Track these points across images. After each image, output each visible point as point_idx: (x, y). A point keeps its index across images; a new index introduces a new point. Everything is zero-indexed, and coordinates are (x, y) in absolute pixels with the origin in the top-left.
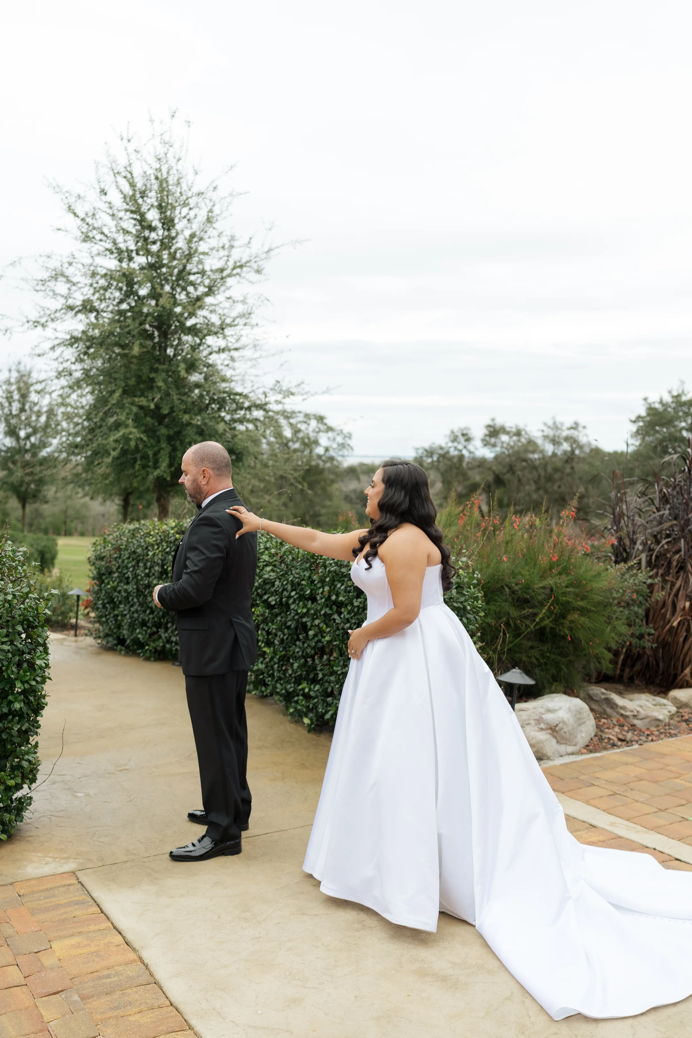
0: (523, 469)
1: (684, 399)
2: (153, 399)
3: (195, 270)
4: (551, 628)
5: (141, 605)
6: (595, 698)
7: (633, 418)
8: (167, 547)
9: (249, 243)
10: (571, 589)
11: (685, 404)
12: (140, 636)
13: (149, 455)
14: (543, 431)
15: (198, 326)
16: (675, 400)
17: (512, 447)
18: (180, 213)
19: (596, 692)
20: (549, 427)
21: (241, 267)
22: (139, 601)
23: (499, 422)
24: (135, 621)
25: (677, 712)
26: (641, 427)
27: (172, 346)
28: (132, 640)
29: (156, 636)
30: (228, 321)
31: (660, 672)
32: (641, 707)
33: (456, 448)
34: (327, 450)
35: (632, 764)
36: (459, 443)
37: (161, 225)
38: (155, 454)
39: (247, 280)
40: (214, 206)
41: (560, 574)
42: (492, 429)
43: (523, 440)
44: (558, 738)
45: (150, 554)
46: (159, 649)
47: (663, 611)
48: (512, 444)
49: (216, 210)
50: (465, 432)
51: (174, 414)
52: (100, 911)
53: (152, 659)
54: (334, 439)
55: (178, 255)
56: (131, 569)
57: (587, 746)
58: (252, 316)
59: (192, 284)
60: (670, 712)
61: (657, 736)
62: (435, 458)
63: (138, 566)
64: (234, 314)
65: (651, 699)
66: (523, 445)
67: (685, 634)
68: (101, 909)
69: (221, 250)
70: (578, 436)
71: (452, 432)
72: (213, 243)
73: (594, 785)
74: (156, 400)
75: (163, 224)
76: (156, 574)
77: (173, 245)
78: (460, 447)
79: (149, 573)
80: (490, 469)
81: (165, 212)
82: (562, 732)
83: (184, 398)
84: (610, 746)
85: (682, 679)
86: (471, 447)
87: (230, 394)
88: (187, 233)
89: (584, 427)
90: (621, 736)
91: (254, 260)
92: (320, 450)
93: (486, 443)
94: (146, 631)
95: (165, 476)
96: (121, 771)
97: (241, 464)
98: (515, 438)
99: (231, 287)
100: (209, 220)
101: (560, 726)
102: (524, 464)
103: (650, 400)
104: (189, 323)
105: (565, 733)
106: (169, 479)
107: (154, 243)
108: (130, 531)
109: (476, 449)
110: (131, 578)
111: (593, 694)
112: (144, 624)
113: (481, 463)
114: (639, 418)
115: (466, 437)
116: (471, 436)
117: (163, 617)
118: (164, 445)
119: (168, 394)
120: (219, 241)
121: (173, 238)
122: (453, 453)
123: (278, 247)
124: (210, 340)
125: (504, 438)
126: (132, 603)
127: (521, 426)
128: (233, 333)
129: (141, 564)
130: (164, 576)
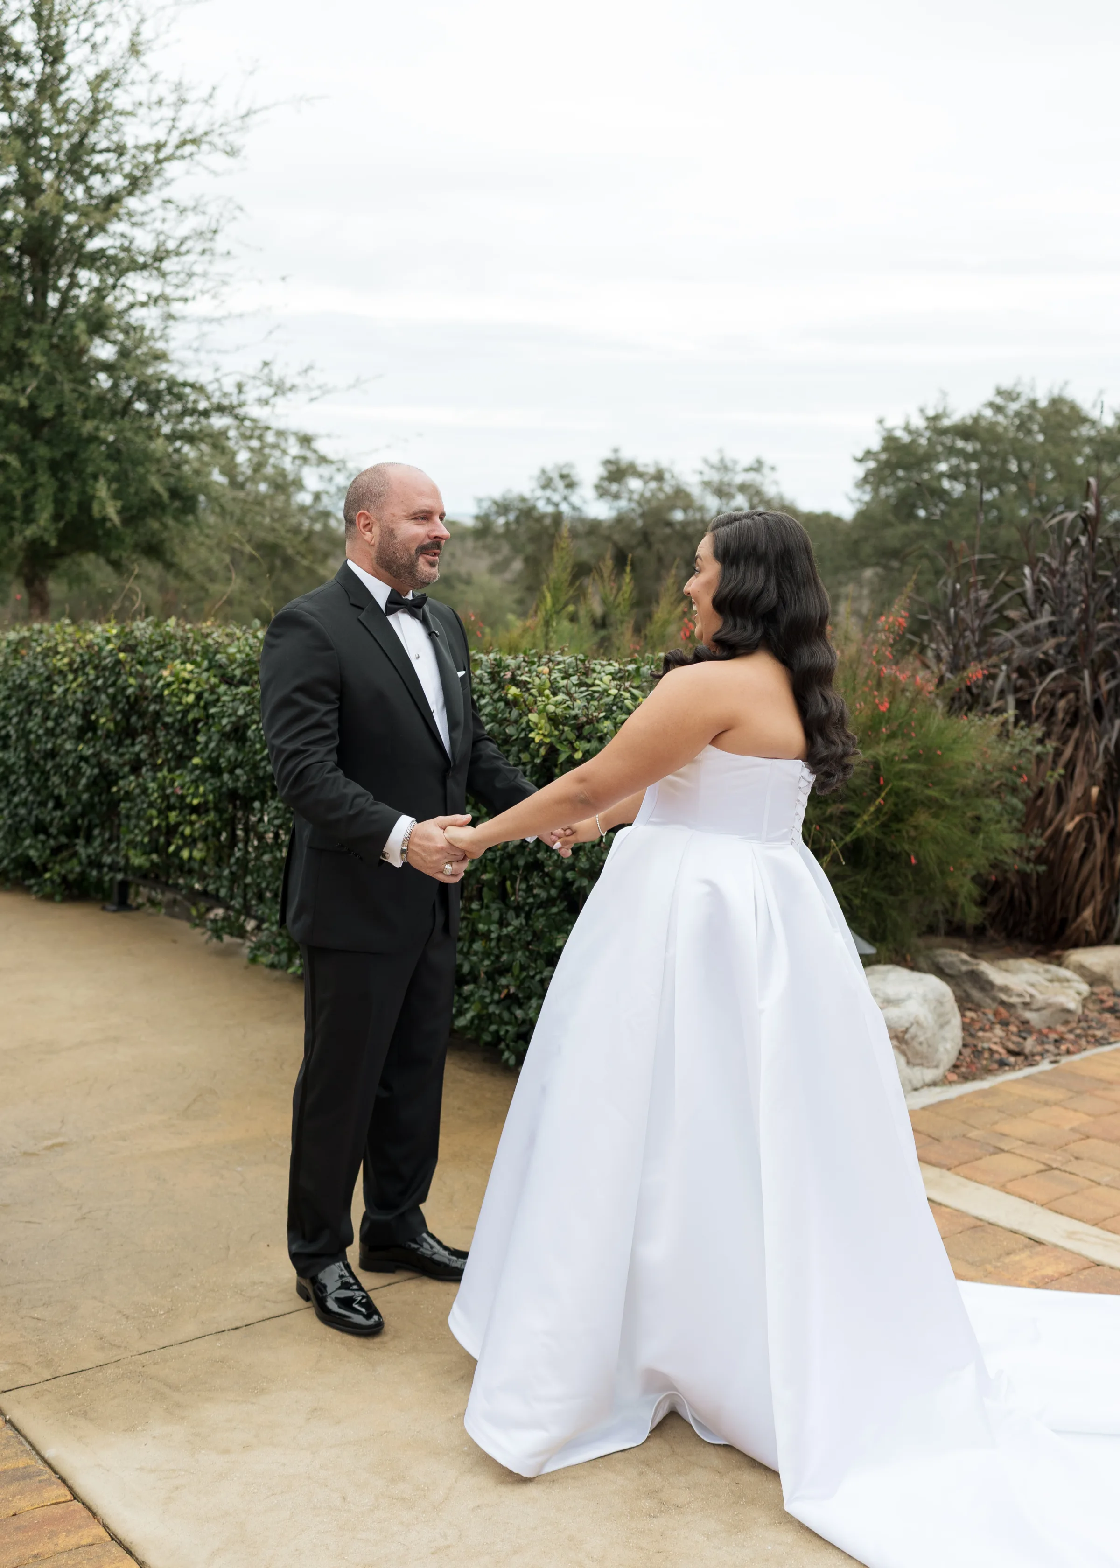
0: (666, 540)
1: (946, 422)
2: (24, 390)
3: (104, 144)
4: (878, 840)
5: (36, 791)
6: (947, 971)
7: (860, 455)
8: (97, 678)
9: (211, 96)
10: (911, 766)
11: (944, 432)
12: (32, 853)
13: (13, 498)
14: (701, 473)
15: (111, 252)
16: (932, 425)
17: (648, 501)
18: (77, 32)
19: (950, 959)
20: (712, 467)
21: (194, 141)
22: (30, 783)
23: (627, 455)
24: (21, 822)
25: (1092, 993)
26: (873, 470)
27: (56, 289)
28: (13, 860)
29: (65, 854)
30: (171, 245)
31: (1033, 915)
32: (1032, 985)
33: (549, 501)
34: (317, 497)
35: (1056, 1104)
36: (555, 490)
37: (38, 52)
38: (26, 496)
39: (206, 168)
40: (142, 21)
41: (892, 736)
42: (613, 468)
43: (668, 489)
44: (909, 1055)
45: (59, 690)
46: (71, 877)
47: (1040, 802)
48: (648, 494)
49: (147, 32)
50: (565, 472)
51: (65, 419)
52: (70, 1497)
53: (58, 898)
54: (331, 479)
55: (71, 115)
56: (15, 720)
57: (955, 1066)
58: (218, 237)
59: (97, 170)
60: (1079, 993)
61: (1074, 1043)
62: (512, 517)
63: (30, 713)
64: (183, 231)
65: (1041, 970)
66: (668, 498)
67: (1083, 845)
68: (71, 1489)
69: (155, 107)
70: (762, 484)
71: (543, 472)
72: (140, 93)
73: (1002, 1151)
74: (29, 390)
75: (44, 50)
76: (72, 730)
77: (60, 93)
78: (556, 498)
79: (53, 729)
80: (608, 538)
81: (49, 27)
82: (915, 1044)
83: (82, 388)
84: (995, 1066)
85: (1077, 928)
86: (575, 499)
87: (172, 383)
88: (91, 72)
89: (773, 468)
90: (1012, 1046)
91: (218, 132)
92: (304, 498)
93: (602, 492)
94: (43, 843)
95: (46, 537)
96: (50, 1148)
97: (190, 518)
98: (653, 485)
99: (172, 180)
100: (134, 50)
101: (913, 1030)
102: (668, 531)
103: (889, 424)
104: (93, 245)
105: (921, 1043)
106: (53, 543)
107: (24, 85)
108: (9, 643)
109: (585, 502)
110: (14, 737)
111: (946, 963)
112: (40, 828)
113: (593, 528)
114: (868, 454)
115: (567, 481)
116: (576, 479)
117: (83, 815)
118: (43, 477)
119: (51, 380)
120: (150, 92)
121: (63, 80)
122: (543, 507)
123: (266, 108)
124: (132, 279)
125: (634, 484)
126: (15, 786)
127: (664, 464)
128: (178, 268)
129: (38, 711)
130: (90, 735)
